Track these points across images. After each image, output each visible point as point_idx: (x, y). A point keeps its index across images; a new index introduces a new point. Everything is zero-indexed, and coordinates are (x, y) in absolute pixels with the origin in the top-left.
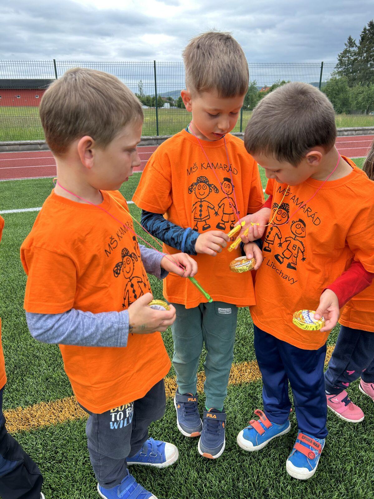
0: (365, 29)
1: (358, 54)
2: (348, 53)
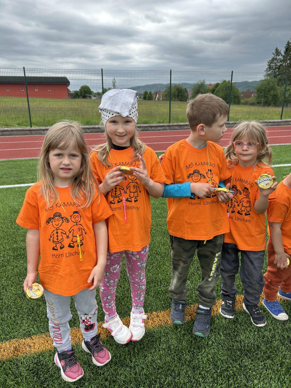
0: (288, 42)
1: (283, 61)
2: (276, 60)
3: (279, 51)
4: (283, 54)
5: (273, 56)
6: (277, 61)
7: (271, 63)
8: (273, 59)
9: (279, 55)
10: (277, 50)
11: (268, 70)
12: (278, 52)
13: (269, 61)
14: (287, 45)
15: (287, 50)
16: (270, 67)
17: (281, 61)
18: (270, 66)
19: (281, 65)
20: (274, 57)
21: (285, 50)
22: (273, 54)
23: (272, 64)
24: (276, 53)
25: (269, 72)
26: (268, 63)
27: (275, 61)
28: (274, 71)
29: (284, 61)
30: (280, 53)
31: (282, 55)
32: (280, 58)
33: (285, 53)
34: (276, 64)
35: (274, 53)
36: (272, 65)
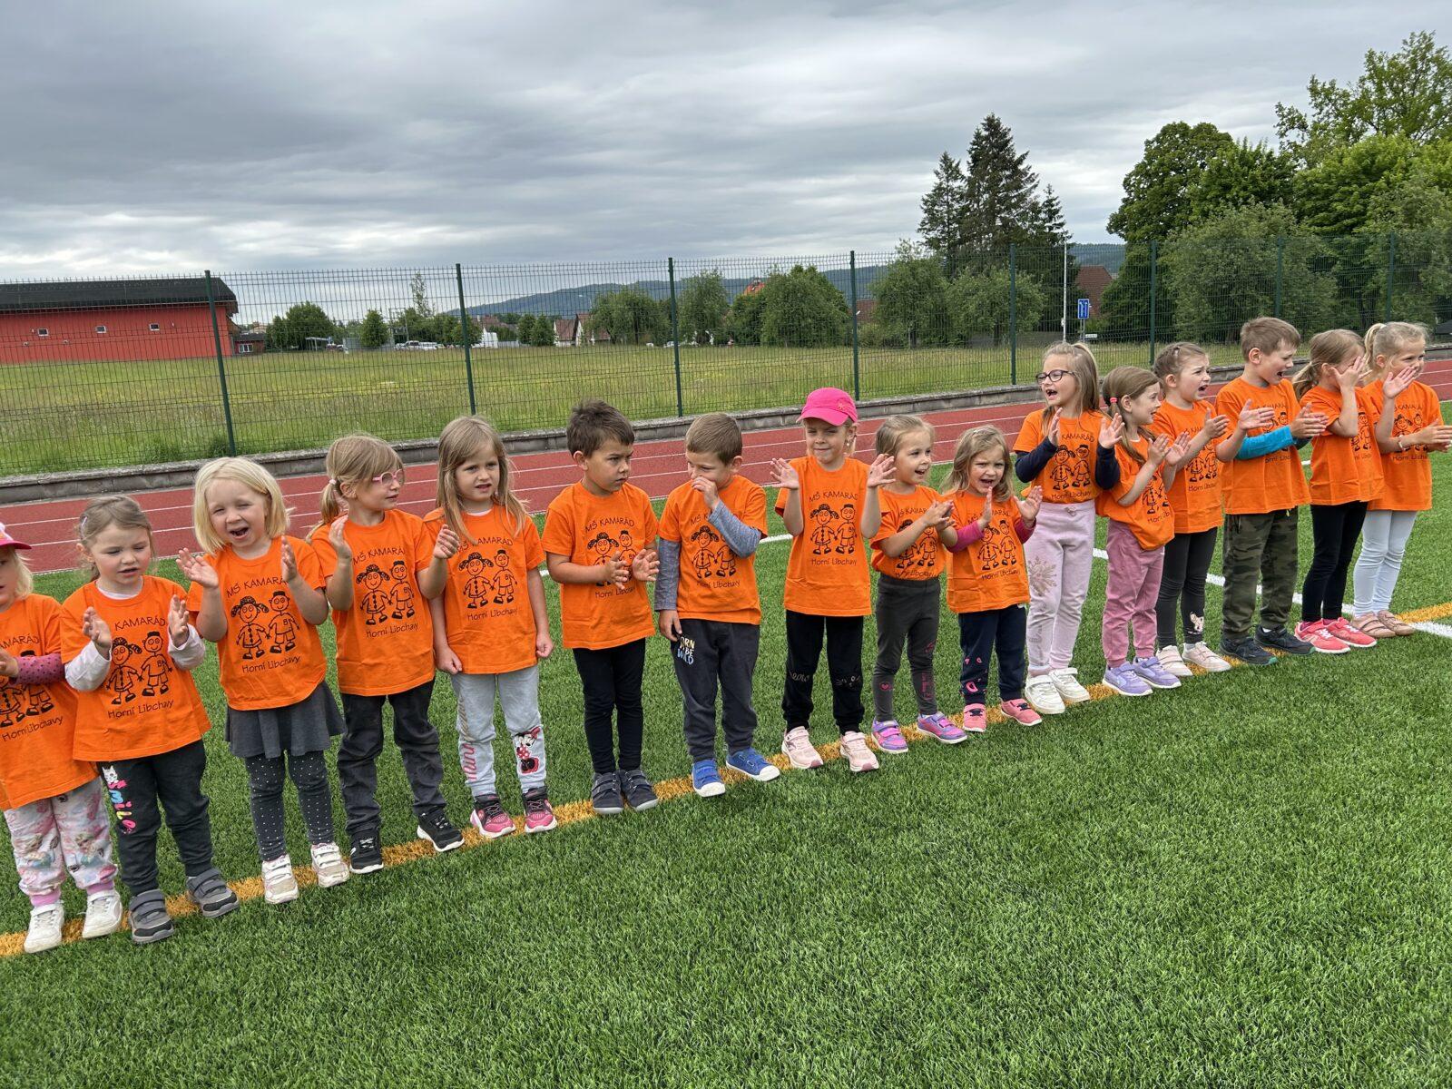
0: (978, 136)
1: (970, 196)
2: (947, 194)
3: (954, 165)
4: (967, 174)
5: (938, 181)
6: (953, 196)
7: (934, 204)
8: (939, 191)
9: (956, 179)
10: (946, 159)
11: (927, 227)
12: (950, 170)
13: (926, 198)
14: (974, 144)
15: (975, 159)
16: (933, 219)
17: (962, 197)
18: (933, 214)
19: (965, 209)
20: (941, 184)
21: (970, 161)
22: (937, 173)
23: (936, 208)
24: (946, 170)
25: (932, 235)
26: (925, 204)
27: (946, 197)
28: (946, 229)
29: (972, 195)
30: (958, 172)
31: (963, 177)
32: (959, 187)
33: (972, 170)
34: (949, 206)
35: (939, 171)
36: (937, 211)
